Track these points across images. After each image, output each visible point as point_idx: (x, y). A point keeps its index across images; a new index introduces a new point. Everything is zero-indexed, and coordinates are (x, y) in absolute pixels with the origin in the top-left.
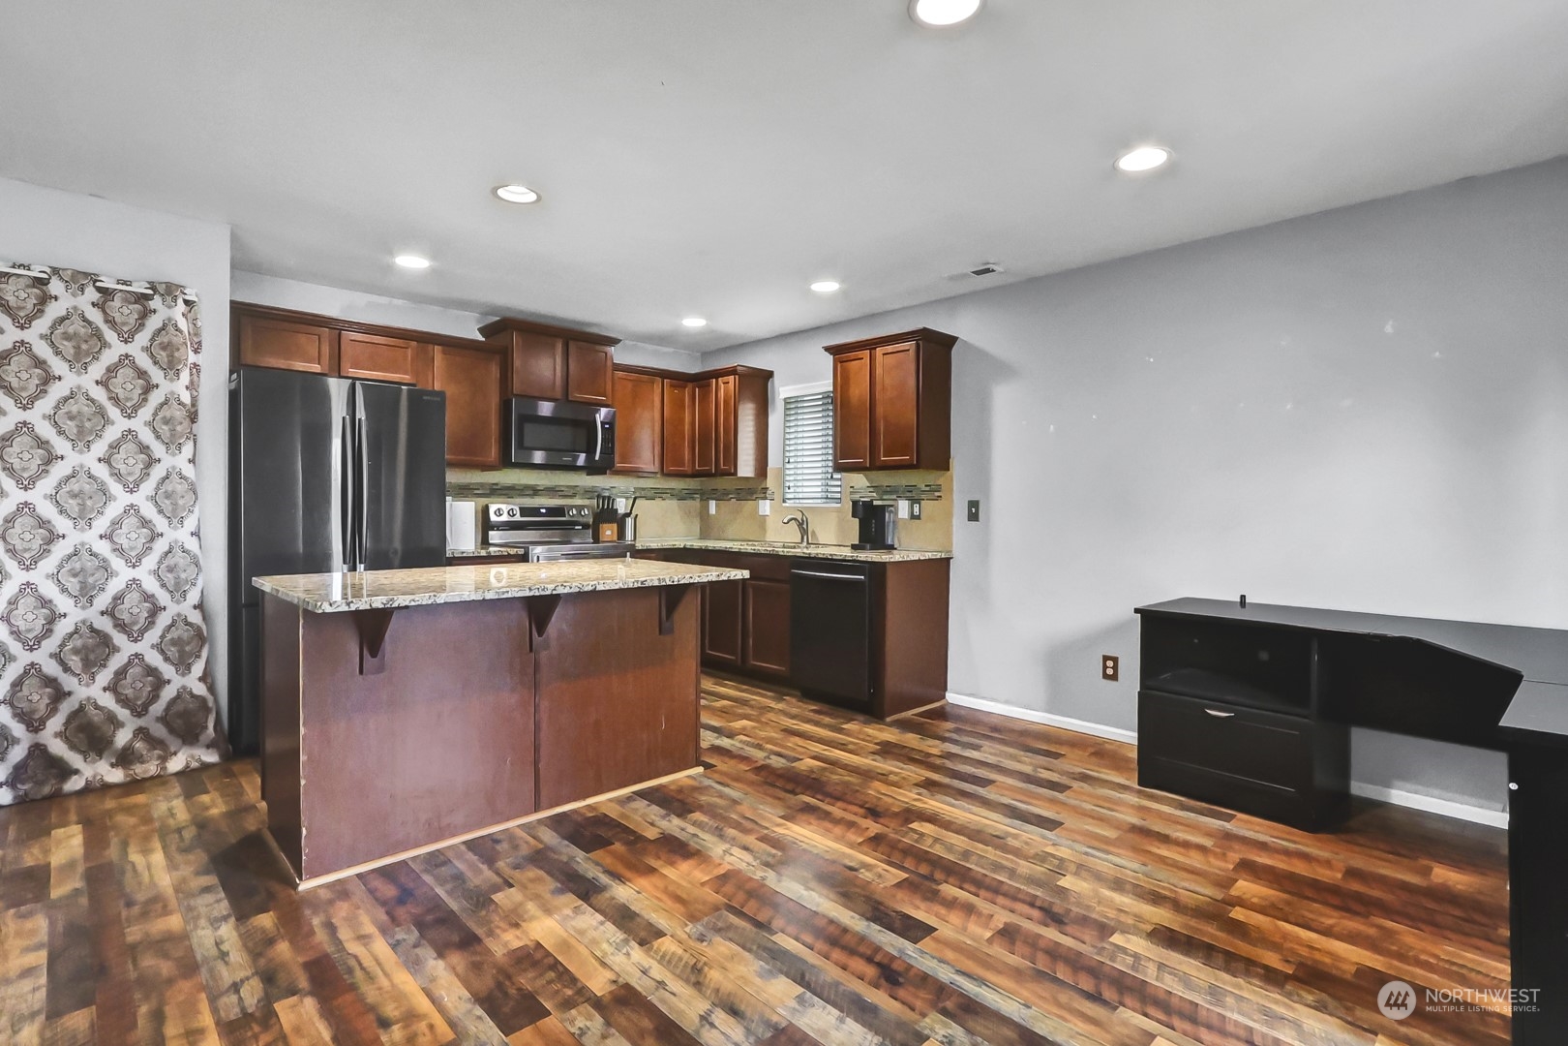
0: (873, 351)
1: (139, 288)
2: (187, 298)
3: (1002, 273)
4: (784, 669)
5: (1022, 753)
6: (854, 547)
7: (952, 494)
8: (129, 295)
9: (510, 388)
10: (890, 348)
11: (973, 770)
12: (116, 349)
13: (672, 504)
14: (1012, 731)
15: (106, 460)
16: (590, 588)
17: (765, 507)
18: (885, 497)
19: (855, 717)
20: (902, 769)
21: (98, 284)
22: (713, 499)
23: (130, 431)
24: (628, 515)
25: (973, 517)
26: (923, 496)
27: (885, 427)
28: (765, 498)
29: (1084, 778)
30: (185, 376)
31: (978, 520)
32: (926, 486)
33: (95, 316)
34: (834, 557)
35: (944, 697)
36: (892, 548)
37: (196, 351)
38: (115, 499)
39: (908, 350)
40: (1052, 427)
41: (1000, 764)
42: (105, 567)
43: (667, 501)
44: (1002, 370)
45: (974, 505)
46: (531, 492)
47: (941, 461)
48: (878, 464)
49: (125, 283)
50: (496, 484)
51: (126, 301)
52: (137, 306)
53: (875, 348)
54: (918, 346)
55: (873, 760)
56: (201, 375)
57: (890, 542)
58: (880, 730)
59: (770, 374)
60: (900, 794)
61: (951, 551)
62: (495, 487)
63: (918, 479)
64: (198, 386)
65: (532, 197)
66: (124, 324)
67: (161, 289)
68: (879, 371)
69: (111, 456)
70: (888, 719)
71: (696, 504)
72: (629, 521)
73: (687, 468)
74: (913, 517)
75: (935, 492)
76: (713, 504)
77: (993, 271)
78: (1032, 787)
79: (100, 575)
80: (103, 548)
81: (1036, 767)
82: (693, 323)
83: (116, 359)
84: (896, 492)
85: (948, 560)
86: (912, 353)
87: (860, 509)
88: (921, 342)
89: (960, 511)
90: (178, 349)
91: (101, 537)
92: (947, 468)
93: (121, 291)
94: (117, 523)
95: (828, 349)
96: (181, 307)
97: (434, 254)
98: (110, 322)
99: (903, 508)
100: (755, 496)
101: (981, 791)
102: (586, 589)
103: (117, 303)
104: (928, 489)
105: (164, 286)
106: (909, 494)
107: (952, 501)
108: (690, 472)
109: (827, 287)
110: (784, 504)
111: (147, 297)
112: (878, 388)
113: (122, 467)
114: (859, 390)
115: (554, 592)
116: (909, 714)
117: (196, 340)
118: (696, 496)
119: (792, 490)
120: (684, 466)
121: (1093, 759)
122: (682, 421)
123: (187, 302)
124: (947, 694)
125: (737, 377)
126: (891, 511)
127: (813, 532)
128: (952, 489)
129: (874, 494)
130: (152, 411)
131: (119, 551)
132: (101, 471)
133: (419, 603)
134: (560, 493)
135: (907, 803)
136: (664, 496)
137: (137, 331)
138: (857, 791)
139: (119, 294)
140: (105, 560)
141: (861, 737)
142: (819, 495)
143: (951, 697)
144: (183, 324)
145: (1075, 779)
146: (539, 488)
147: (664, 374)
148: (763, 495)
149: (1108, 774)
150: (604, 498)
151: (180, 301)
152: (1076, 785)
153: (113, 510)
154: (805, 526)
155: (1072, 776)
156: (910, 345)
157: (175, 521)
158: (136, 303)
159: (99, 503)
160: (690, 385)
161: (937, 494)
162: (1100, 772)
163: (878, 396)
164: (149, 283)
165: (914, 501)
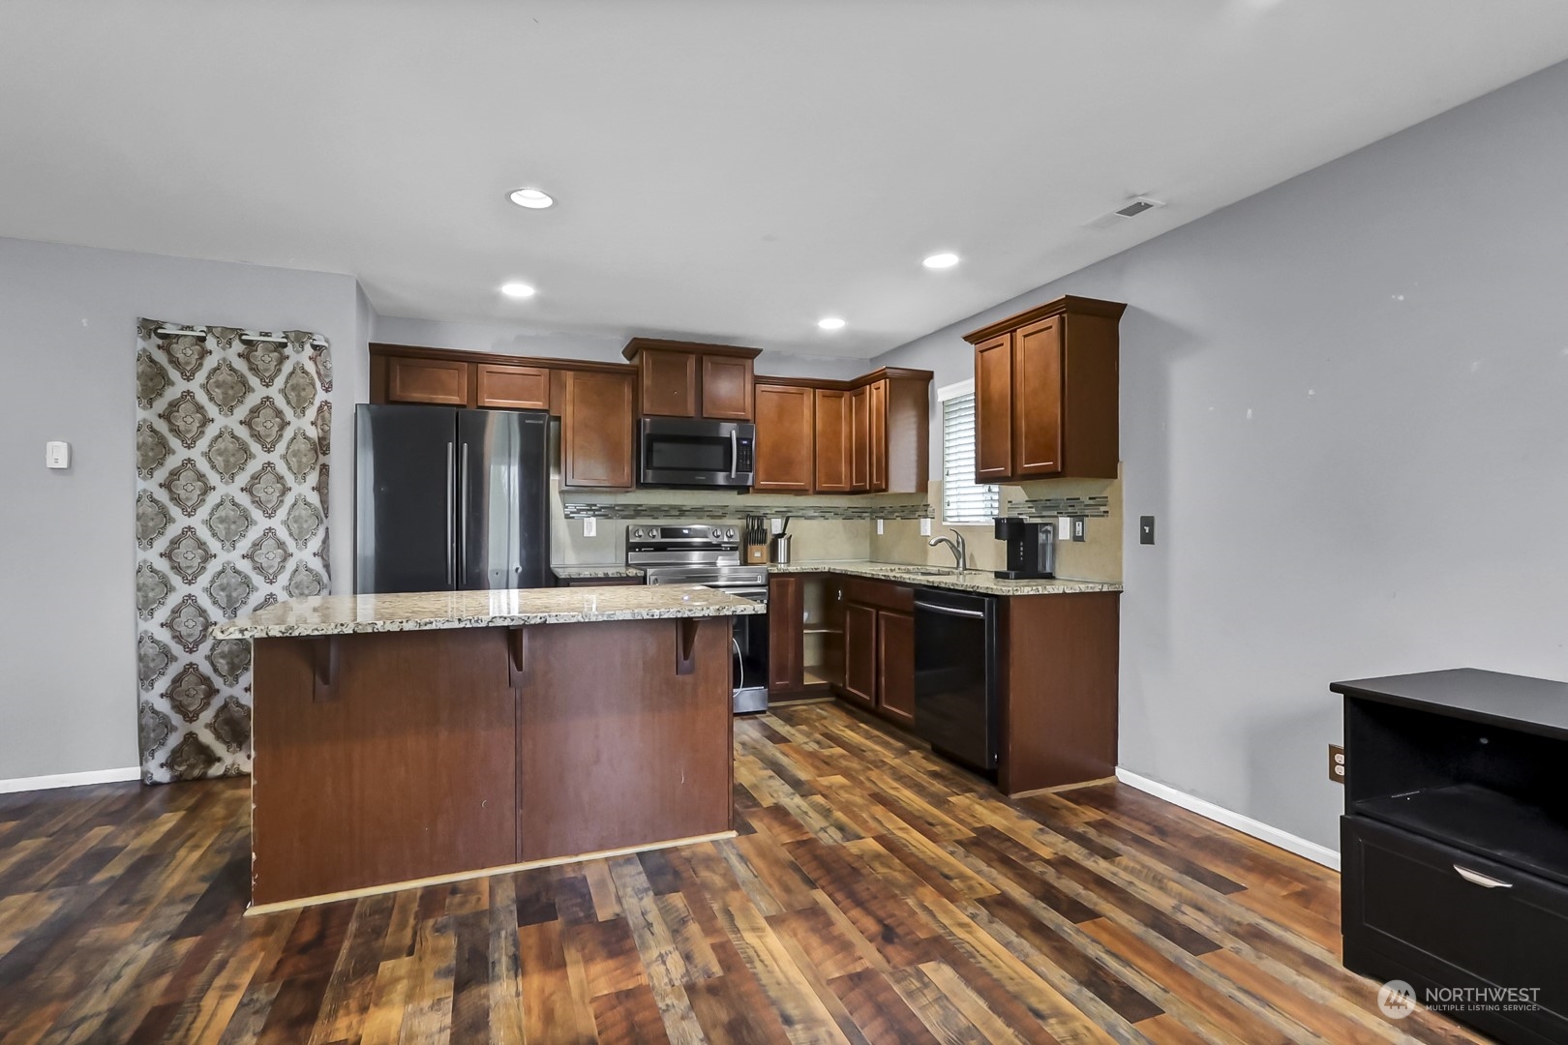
0: (1014, 334)
1: (277, 338)
2: (315, 343)
3: (1162, 207)
4: (911, 716)
5: (1176, 875)
6: (999, 575)
7: (1121, 507)
8: (270, 345)
9: (640, 410)
10: (1030, 328)
11: (1080, 889)
12: (259, 392)
13: (836, 525)
14: (1186, 837)
15: (247, 489)
16: (538, 621)
17: (926, 526)
18: (1044, 514)
19: (977, 788)
20: (979, 872)
21: (244, 337)
22: (881, 518)
23: (269, 463)
24: (781, 535)
25: (1147, 538)
26: (1087, 512)
27: (1027, 425)
28: (926, 517)
29: (1255, 936)
30: (311, 413)
31: (1153, 543)
32: (1090, 499)
33: (241, 365)
34: (956, 588)
35: (1114, 774)
36: (1050, 577)
37: (327, 391)
38: (256, 523)
39: (1051, 327)
40: (1250, 411)
41: (1130, 890)
42: (247, 583)
43: (830, 520)
44: (1180, 338)
45: (1148, 521)
46: (678, 513)
47: (1106, 466)
48: (1019, 471)
49: (267, 334)
50: (641, 505)
51: (268, 351)
52: (276, 354)
53: (1015, 330)
54: (1062, 320)
55: (952, 853)
56: (333, 411)
57: (1048, 570)
58: (994, 810)
59: (928, 376)
60: (946, 911)
61: (1121, 583)
62: (639, 508)
63: (1082, 490)
64: (330, 421)
65: (547, 202)
66: (266, 370)
67: (292, 336)
68: (1020, 356)
69: (252, 486)
70: (1015, 796)
71: (865, 523)
72: (782, 543)
73: (844, 485)
74: (1078, 539)
75: (1100, 506)
76: (880, 522)
77: (1148, 206)
78: (1153, 937)
79: (243, 589)
80: (245, 566)
81: (1184, 900)
82: (831, 324)
83: (259, 402)
84: (1055, 507)
85: (1115, 595)
86: (1055, 329)
87: (1005, 529)
88: (1065, 315)
89: (1131, 531)
90: (304, 389)
91: (243, 557)
92: (1115, 476)
93: (263, 342)
94: (257, 545)
95: (966, 338)
96: (309, 351)
97: (538, 280)
98: (254, 369)
99: (1064, 526)
100: (918, 514)
101: (1066, 927)
102: (533, 622)
103: (259, 353)
104: (1092, 502)
105: (293, 334)
106: (1070, 510)
107: (1121, 516)
108: (848, 490)
109: (942, 261)
110: (944, 523)
111: (285, 345)
112: (1020, 377)
113: (262, 495)
114: (1000, 383)
115: (491, 625)
116: (1049, 792)
117: (327, 380)
118: (865, 514)
119: (952, 506)
120: (840, 483)
121: (1292, 904)
122: (837, 434)
123: (315, 347)
124: (1119, 771)
125: (888, 380)
126: (1047, 532)
127: (972, 556)
128: (1121, 501)
129: (1033, 510)
130: (285, 446)
131: (259, 569)
132: (244, 500)
133: (323, 632)
134: (708, 513)
135: (945, 927)
136: (827, 515)
137: (276, 376)
138: (894, 896)
139: (261, 345)
140: (246, 577)
141: (962, 816)
142: (982, 512)
143: (1122, 774)
144: (310, 367)
145: (1235, 934)
146: (684, 508)
147: (816, 385)
148: (924, 513)
149: (1299, 935)
150: (753, 518)
151: (308, 347)
152: (1229, 943)
153: (254, 534)
154: (960, 549)
155: (1234, 927)
156: (1053, 321)
157: (300, 542)
158: (275, 351)
159: (241, 527)
160: (847, 394)
161: (1103, 509)
162: (1286, 929)
163: (1020, 388)
164: (284, 332)
165: (1078, 517)
